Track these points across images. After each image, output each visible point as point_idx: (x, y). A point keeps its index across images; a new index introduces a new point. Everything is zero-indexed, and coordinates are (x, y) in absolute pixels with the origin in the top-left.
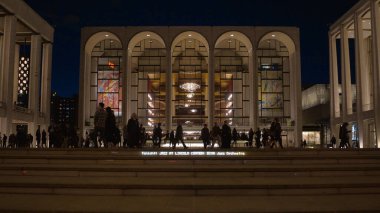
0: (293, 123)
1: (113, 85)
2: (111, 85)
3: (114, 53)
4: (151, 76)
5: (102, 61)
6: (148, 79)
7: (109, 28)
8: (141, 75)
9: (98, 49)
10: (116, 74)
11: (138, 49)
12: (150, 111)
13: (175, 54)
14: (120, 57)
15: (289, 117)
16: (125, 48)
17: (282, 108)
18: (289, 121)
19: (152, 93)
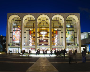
0: (78, 45)
1: (18, 32)
2: (17, 32)
3: (18, 22)
4: (31, 29)
5: (14, 25)
6: (30, 30)
7: (16, 13)
8: (27, 29)
9: (13, 20)
10: (19, 29)
11: (26, 20)
12: (30, 41)
13: (39, 22)
14: (20, 23)
15: (76, 43)
16: (22, 20)
17: (74, 40)
18: (76, 44)
19: (31, 35)
